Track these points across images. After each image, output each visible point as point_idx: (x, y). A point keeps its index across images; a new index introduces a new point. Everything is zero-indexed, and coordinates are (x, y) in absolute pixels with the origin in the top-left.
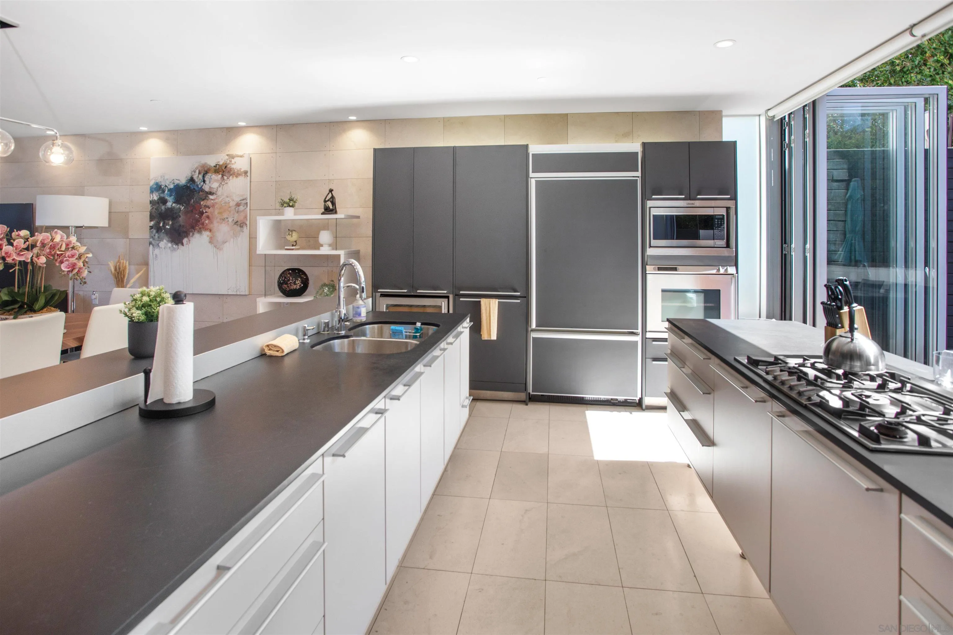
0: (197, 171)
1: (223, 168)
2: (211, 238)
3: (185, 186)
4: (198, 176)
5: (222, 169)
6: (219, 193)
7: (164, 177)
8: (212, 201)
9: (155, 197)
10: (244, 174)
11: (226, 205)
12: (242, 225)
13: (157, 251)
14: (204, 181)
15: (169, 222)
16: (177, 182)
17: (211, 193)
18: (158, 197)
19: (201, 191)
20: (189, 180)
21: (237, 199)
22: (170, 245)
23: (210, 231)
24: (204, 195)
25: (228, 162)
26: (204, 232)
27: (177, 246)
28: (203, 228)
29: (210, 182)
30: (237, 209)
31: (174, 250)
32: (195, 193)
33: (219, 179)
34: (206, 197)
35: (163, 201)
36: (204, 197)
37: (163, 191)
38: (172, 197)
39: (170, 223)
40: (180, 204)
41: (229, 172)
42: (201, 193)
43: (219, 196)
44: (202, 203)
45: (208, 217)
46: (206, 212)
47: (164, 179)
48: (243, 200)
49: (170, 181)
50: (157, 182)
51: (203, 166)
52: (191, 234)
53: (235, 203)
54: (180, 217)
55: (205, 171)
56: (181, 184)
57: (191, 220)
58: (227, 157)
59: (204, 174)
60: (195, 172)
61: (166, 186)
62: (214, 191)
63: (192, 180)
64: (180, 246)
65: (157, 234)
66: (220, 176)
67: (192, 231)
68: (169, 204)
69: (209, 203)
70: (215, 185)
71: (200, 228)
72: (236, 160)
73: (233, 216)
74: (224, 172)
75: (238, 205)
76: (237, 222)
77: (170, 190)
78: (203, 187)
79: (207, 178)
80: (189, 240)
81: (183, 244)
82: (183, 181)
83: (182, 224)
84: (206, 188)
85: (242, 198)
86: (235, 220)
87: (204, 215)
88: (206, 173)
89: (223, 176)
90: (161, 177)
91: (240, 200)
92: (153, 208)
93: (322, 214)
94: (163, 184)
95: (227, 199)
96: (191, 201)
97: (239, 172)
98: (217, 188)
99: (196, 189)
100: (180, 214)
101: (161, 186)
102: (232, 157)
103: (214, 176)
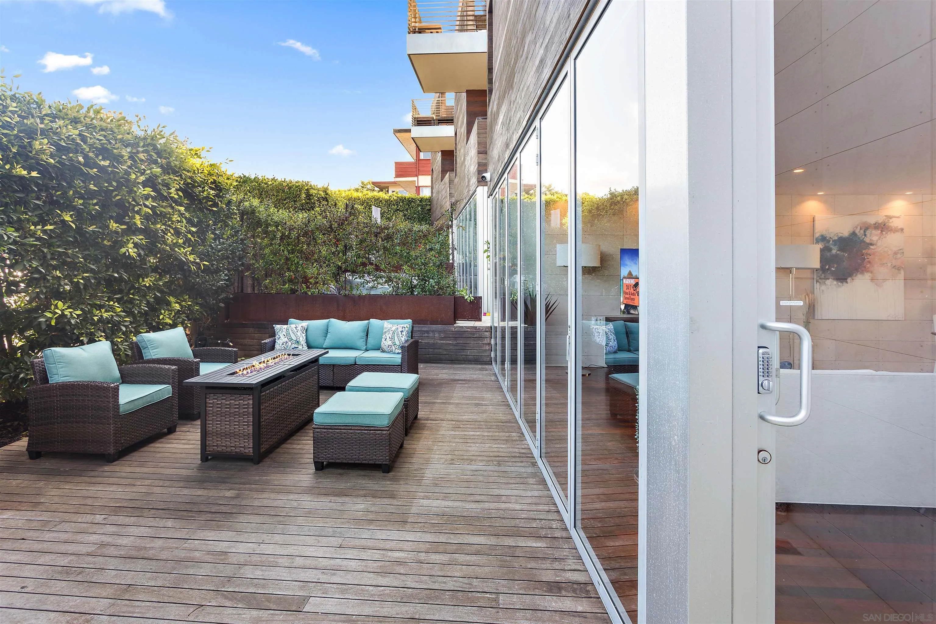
0: (859, 227)
2: (872, 278)
3: (847, 238)
4: (860, 231)
5: (881, 227)
6: (879, 243)
7: (829, 230)
8: (873, 250)
9: (821, 246)
10: (900, 231)
11: (885, 254)
12: (899, 269)
13: (823, 287)
14: (865, 235)
16: (840, 235)
17: (872, 244)
18: (824, 246)
19: (863, 243)
20: (851, 233)
21: (895, 249)
22: (835, 283)
23: (872, 272)
24: (866, 246)
25: (886, 221)
26: (866, 274)
27: (841, 284)
28: (865, 270)
29: (870, 236)
30: (894, 257)
31: (839, 286)
32: (857, 243)
33: (879, 234)
35: (829, 249)
37: (829, 242)
38: (837, 246)
39: (835, 266)
40: (844, 252)
41: (887, 229)
43: (879, 247)
44: (864, 251)
45: (869, 262)
46: (867, 258)
47: (828, 232)
48: (901, 250)
49: (835, 234)
50: (822, 234)
51: (865, 223)
52: (854, 275)
53: (892, 252)
54: (844, 262)
55: (866, 228)
56: (844, 236)
57: (854, 264)
58: (885, 218)
59: (865, 230)
60: (857, 228)
61: (830, 238)
62: (875, 242)
63: (854, 234)
64: (845, 284)
65: (823, 275)
66: (880, 231)
68: (834, 252)
69: (869, 252)
70: (875, 238)
71: (863, 271)
72: (893, 219)
73: (891, 262)
74: (883, 228)
75: (895, 253)
76: (895, 266)
77: (834, 241)
78: (864, 239)
79: (868, 233)
80: (853, 280)
81: (847, 282)
82: (846, 233)
83: (846, 267)
84: (867, 240)
85: (899, 249)
86: (893, 265)
87: (866, 261)
88: (867, 229)
89: (882, 231)
90: (826, 231)
91: (898, 251)
92: (822, 255)
94: (828, 236)
95: (886, 249)
96: (854, 250)
97: (896, 230)
98: (877, 240)
99: (858, 240)
100: (844, 259)
101: (826, 237)
102: (889, 217)
103: (874, 232)
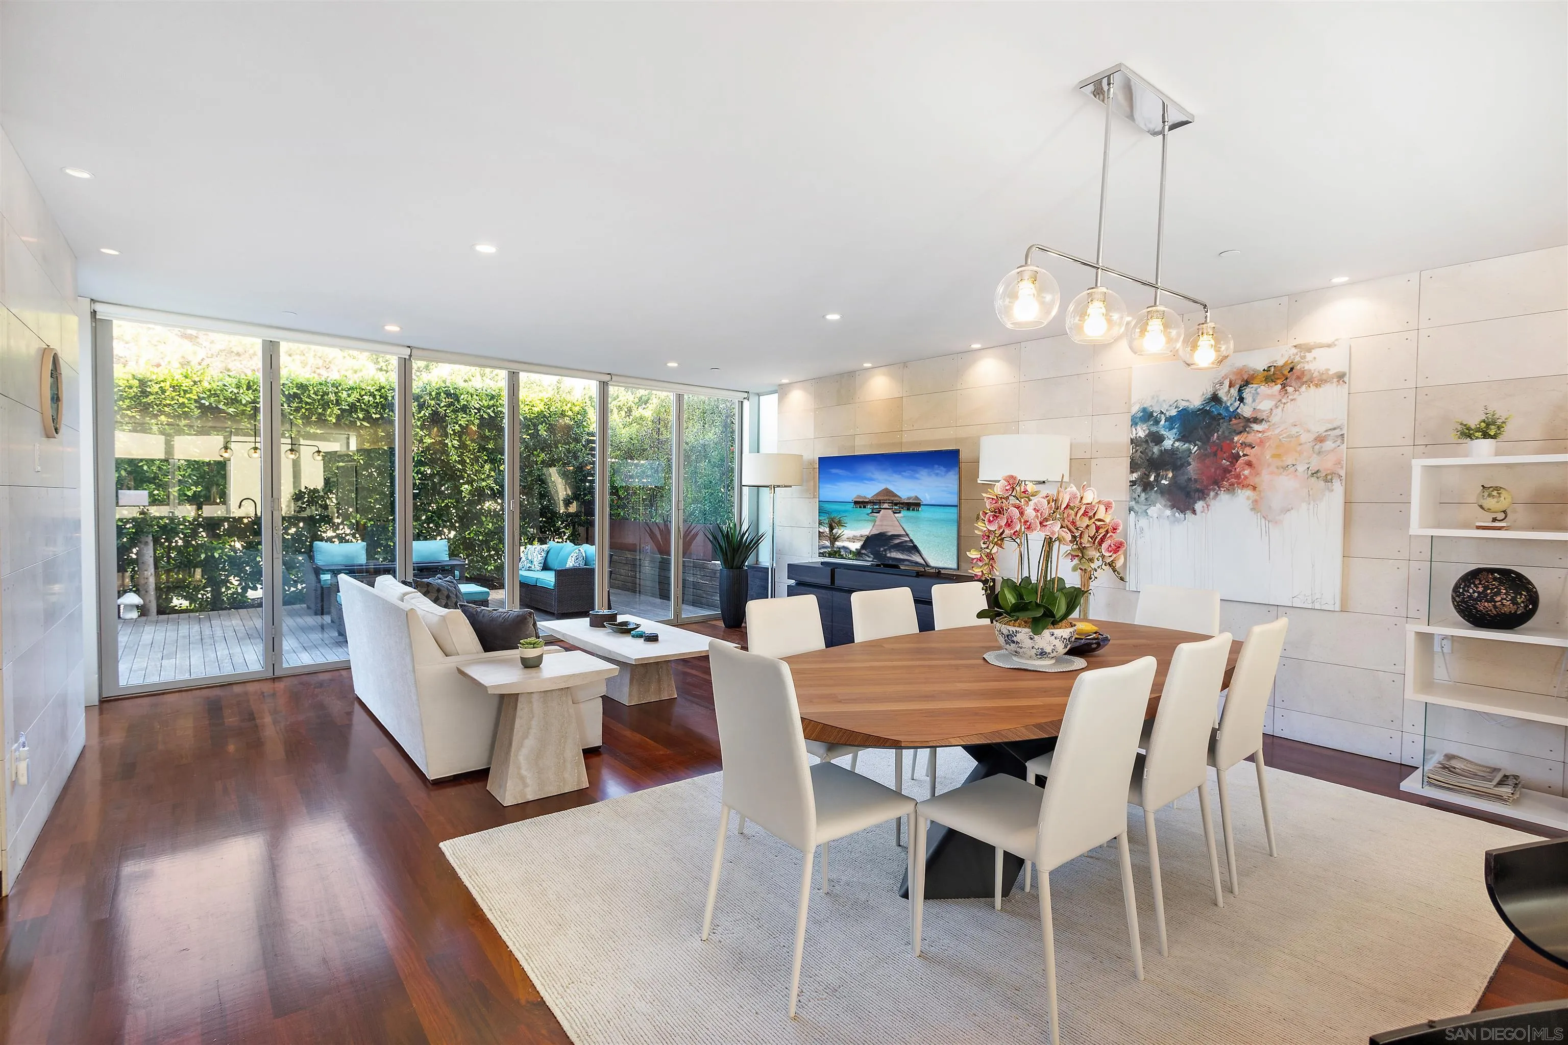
0: (1227, 383)
1: (1286, 372)
2: (1256, 501)
3: (1199, 410)
4: (1229, 391)
5: (1284, 375)
6: (1274, 419)
7: (1158, 397)
8: (1260, 435)
9: (1141, 432)
10: (1335, 380)
11: (1290, 441)
12: (1329, 477)
13: (1143, 522)
14: (1241, 400)
15: (1167, 475)
16: (1183, 405)
17: (1256, 420)
18: (1147, 432)
19: (1235, 418)
20: (1209, 399)
21: (1321, 429)
22: (1168, 512)
23: (1254, 488)
24: (1242, 425)
25: (1297, 359)
26: (1239, 491)
27: (1182, 515)
28: (1239, 484)
29: (1254, 401)
30: (1317, 447)
31: (1177, 520)
32: (1221, 421)
33: (1277, 393)
34: (1245, 428)
35: (1157, 439)
36: (1241, 429)
37: (1157, 422)
38: (1175, 431)
39: (1170, 475)
40: (1190, 442)
41: (1298, 378)
42: (1234, 421)
43: (1274, 424)
44: (1236, 439)
45: (1249, 464)
46: (1245, 455)
47: (1158, 400)
48: (1334, 429)
49: (1171, 403)
50: (1145, 406)
51: (1240, 372)
52: (1212, 494)
53: (1312, 437)
54: (1189, 464)
55: (1244, 382)
56: (1192, 407)
57: (1213, 470)
58: (1294, 351)
59: (1241, 387)
60: (1221, 384)
61: (1162, 413)
62: (1264, 416)
63: (1215, 399)
64: (1189, 514)
65: (1143, 495)
66: (1279, 387)
67: (1214, 490)
68: (1168, 444)
69: (1250, 438)
70: (1265, 406)
71: (1232, 485)
72: (1315, 353)
73: (1307, 461)
74: (1286, 379)
75: (1320, 439)
76: (1318, 471)
77: (1170, 419)
78: (1239, 411)
79: (1248, 393)
80: (1208, 506)
81: (1194, 512)
82: (1196, 402)
83: (1194, 477)
84: (1246, 411)
85: (1330, 426)
86: (1314, 468)
87: (1242, 460)
88: (1247, 383)
89: (1284, 386)
90: (1153, 398)
91: (1326, 431)
92: (1136, 451)
94: (1156, 409)
95: (1294, 431)
96: (1213, 435)
97: (1324, 377)
98: (1271, 409)
99: (1224, 413)
100: (1190, 460)
101: (1152, 413)
102: (1306, 348)
103: (1264, 389)
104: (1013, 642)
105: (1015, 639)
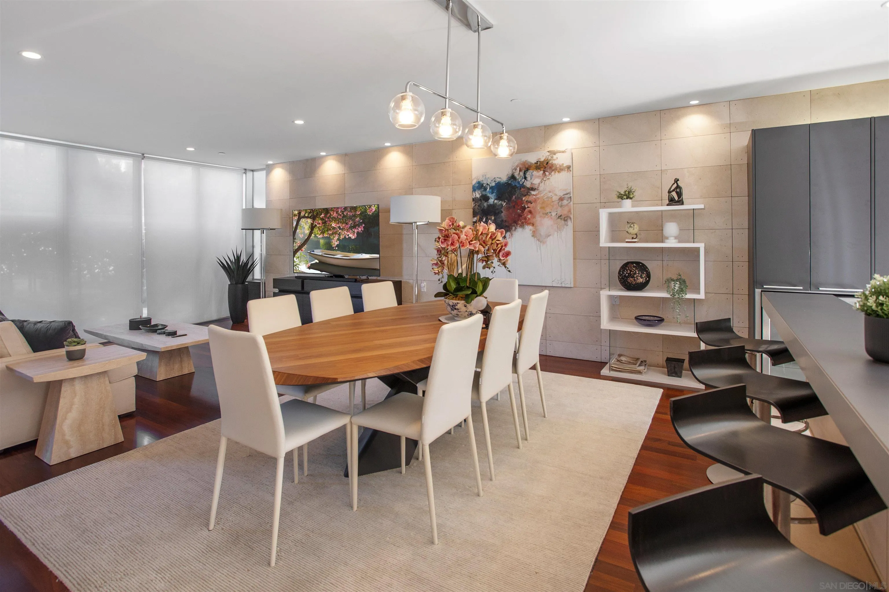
0: (518, 169)
1: (545, 165)
2: (534, 232)
3: (506, 183)
4: (519, 173)
5: (544, 166)
6: (541, 188)
7: (485, 176)
8: (534, 197)
9: (478, 195)
10: (566, 169)
11: (548, 200)
12: (566, 219)
14: (525, 178)
15: (491, 218)
16: (498, 180)
17: (533, 189)
18: (481, 195)
19: (523, 188)
20: (510, 177)
21: (561, 194)
23: (533, 225)
24: (526, 191)
25: (550, 158)
26: (526, 226)
28: (526, 222)
29: (531, 179)
30: (560, 203)
32: (516, 189)
33: (541, 175)
34: (527, 193)
35: (485, 198)
36: (526, 193)
37: (485, 189)
38: (494, 194)
39: (493, 218)
40: (502, 201)
41: (550, 168)
42: (522, 189)
43: (541, 191)
44: (524, 199)
45: (530, 212)
46: (528, 207)
47: (485, 178)
48: (567, 194)
49: (492, 179)
50: (479, 180)
51: (524, 163)
52: (514, 228)
53: (558, 197)
54: (502, 212)
55: (526, 168)
56: (502, 181)
57: (513, 215)
58: (548, 154)
59: (525, 171)
60: (516, 169)
61: (488, 184)
62: (536, 187)
63: (513, 177)
66: (542, 172)
67: (514, 226)
68: (491, 201)
69: (530, 198)
70: (536, 181)
71: (523, 223)
72: (558, 155)
73: (556, 210)
74: (545, 168)
75: (561, 199)
76: (561, 216)
77: (491, 188)
78: (524, 184)
79: (528, 175)
80: (512, 235)
82: (504, 178)
83: (504, 219)
84: (528, 184)
85: (565, 193)
86: (559, 214)
87: (527, 210)
88: (527, 170)
89: (544, 172)
90: (483, 176)
91: (564, 195)
92: (476, 205)
93: (668, 205)
94: (485, 182)
95: (550, 194)
96: (513, 197)
97: (562, 168)
98: (539, 183)
99: (518, 185)
100: (502, 210)
101: (483, 185)
102: (553, 153)
103: (535, 173)
104: (456, 309)
105: (456, 307)
